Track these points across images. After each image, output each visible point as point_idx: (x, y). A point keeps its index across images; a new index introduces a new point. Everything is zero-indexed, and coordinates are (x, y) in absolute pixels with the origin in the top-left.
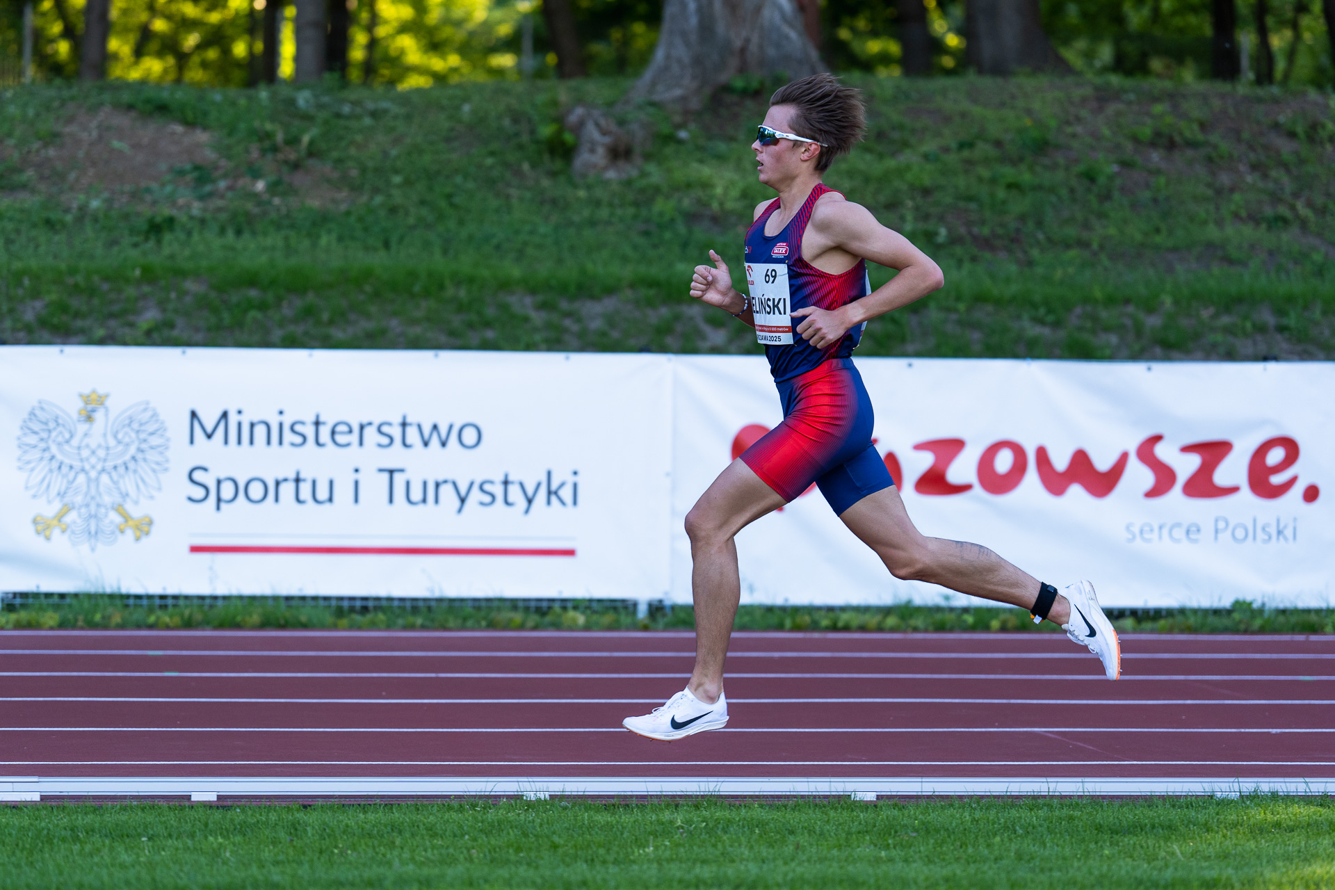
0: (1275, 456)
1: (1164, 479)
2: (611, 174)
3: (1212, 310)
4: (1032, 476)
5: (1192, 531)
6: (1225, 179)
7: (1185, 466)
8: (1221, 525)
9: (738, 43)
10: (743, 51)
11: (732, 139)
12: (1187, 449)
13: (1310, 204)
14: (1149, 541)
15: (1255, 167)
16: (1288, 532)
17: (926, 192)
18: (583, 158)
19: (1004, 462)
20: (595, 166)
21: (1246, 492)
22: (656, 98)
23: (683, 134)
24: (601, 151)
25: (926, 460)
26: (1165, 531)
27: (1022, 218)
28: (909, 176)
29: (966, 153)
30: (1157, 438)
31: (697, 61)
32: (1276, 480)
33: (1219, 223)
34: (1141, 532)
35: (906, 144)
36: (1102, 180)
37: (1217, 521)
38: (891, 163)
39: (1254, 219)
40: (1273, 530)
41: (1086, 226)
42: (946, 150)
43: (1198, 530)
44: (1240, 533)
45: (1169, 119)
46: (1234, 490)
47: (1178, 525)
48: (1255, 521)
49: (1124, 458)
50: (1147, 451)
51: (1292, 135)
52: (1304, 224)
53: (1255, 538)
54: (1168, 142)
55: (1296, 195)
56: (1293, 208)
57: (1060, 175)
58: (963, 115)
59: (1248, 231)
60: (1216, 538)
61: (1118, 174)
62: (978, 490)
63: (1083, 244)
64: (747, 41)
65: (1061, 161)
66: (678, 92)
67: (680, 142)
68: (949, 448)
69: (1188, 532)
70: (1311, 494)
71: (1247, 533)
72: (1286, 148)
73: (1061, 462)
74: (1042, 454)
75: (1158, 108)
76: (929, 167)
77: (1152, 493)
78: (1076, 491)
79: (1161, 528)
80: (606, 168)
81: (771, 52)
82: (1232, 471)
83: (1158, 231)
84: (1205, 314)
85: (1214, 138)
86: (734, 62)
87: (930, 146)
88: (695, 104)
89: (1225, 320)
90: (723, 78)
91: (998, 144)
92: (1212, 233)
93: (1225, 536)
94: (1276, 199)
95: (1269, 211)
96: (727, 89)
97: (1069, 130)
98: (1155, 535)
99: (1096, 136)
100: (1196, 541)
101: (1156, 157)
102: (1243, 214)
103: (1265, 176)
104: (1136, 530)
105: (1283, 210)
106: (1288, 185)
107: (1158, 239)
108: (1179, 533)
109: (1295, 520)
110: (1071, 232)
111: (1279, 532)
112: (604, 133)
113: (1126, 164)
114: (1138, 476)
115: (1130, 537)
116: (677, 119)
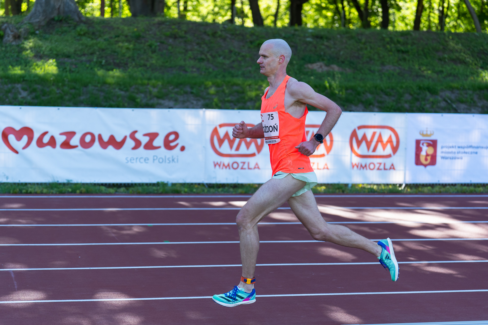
0: (172, 137)
1: (138, 144)
2: (14, 43)
3: (172, 87)
4: (97, 143)
5: (146, 160)
6: (189, 47)
7: (145, 140)
8: (155, 158)
9: (57, 7)
10: (59, 8)
11: (51, 34)
12: (145, 135)
13: (211, 55)
14: (133, 163)
15: (198, 44)
16: (176, 160)
17: (103, 50)
18: (6, 38)
19: (88, 139)
20: (9, 41)
21: (163, 149)
22: (31, 21)
23: (37, 32)
24: (11, 37)
25: (64, 138)
26: (138, 160)
27: (129, 58)
28: (99, 45)
29: (116, 39)
30: (136, 132)
31: (44, 11)
32: (172, 144)
33: (185, 60)
34: (131, 160)
35: (100, 36)
36: (153, 47)
37: (154, 156)
38: (95, 41)
39: (195, 59)
40: (171, 160)
41: (147, 60)
42: (111, 38)
43: (148, 159)
44: (161, 160)
45: (176, 30)
46: (159, 147)
47: (142, 158)
48: (165, 157)
49: (125, 138)
50: (133, 136)
51: (208, 35)
52: (208, 60)
53: (165, 162)
54: (175, 37)
55: (208, 52)
56: (206, 56)
57: (142, 45)
58: (118, 28)
59: (192, 62)
60: (154, 162)
61: (159, 46)
62: (80, 147)
63: (145, 65)
64: (60, 6)
65: (143, 41)
66: (38, 20)
67: (36, 34)
68: (71, 134)
69: (145, 160)
70: (183, 149)
71: (162, 161)
72: (207, 38)
73: (106, 138)
74: (100, 136)
75: (173, 27)
76: (105, 42)
77: (134, 148)
78: (110, 148)
79: (137, 158)
80: (12, 42)
81: (66, 9)
82: (158, 142)
83: (167, 62)
84: (170, 88)
85: (188, 36)
86: (56, 12)
87: (106, 37)
88: (43, 23)
89: (176, 90)
90: (52, 16)
91: (126, 36)
92: (182, 63)
93: (156, 161)
94: (202, 53)
95: (199, 57)
96: (53, 19)
97: (147, 32)
98: (135, 161)
99: (155, 34)
100: (147, 163)
101: (171, 40)
102: (192, 57)
103: (200, 47)
104: (129, 159)
105: (203, 57)
106: (206, 49)
107: (167, 64)
108: (142, 160)
109: (178, 156)
110: (142, 62)
111: (173, 160)
112: (12, 31)
113: (162, 43)
114: (130, 143)
115: (127, 161)
116: (37, 28)
